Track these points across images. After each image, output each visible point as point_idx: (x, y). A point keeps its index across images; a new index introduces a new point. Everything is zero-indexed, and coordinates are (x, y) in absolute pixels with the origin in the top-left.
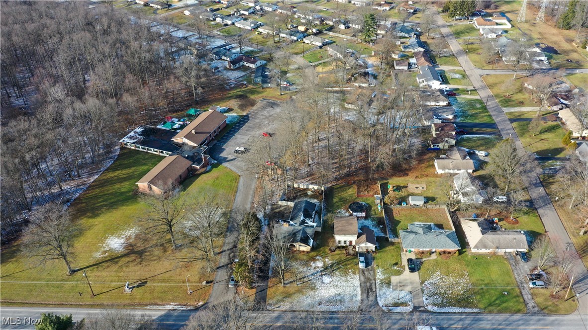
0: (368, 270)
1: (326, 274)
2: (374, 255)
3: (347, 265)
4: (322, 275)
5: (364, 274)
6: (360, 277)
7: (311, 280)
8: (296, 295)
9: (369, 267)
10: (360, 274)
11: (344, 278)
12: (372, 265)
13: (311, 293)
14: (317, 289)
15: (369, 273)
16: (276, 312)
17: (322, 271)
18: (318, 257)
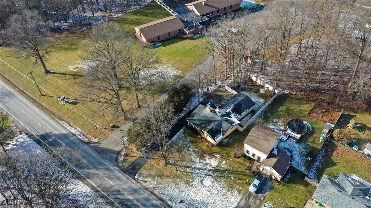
0: (256, 198)
1: (211, 176)
2: (275, 185)
3: (239, 179)
4: (206, 175)
5: (249, 199)
6: (241, 200)
7: (193, 173)
8: (168, 180)
9: (260, 195)
10: (245, 197)
11: (224, 191)
12: (265, 195)
13: (183, 186)
14: (192, 185)
15: (254, 201)
16: (138, 185)
17: (210, 170)
18: (218, 155)
